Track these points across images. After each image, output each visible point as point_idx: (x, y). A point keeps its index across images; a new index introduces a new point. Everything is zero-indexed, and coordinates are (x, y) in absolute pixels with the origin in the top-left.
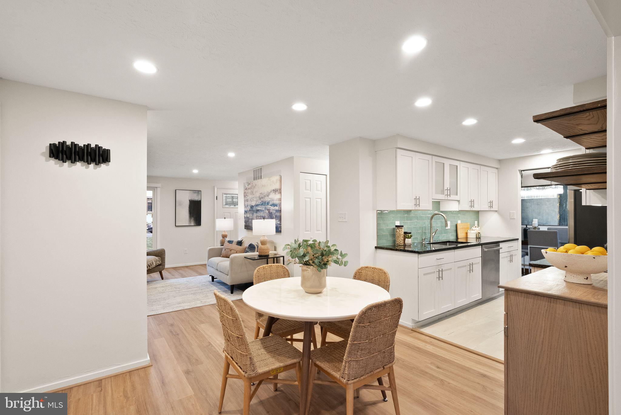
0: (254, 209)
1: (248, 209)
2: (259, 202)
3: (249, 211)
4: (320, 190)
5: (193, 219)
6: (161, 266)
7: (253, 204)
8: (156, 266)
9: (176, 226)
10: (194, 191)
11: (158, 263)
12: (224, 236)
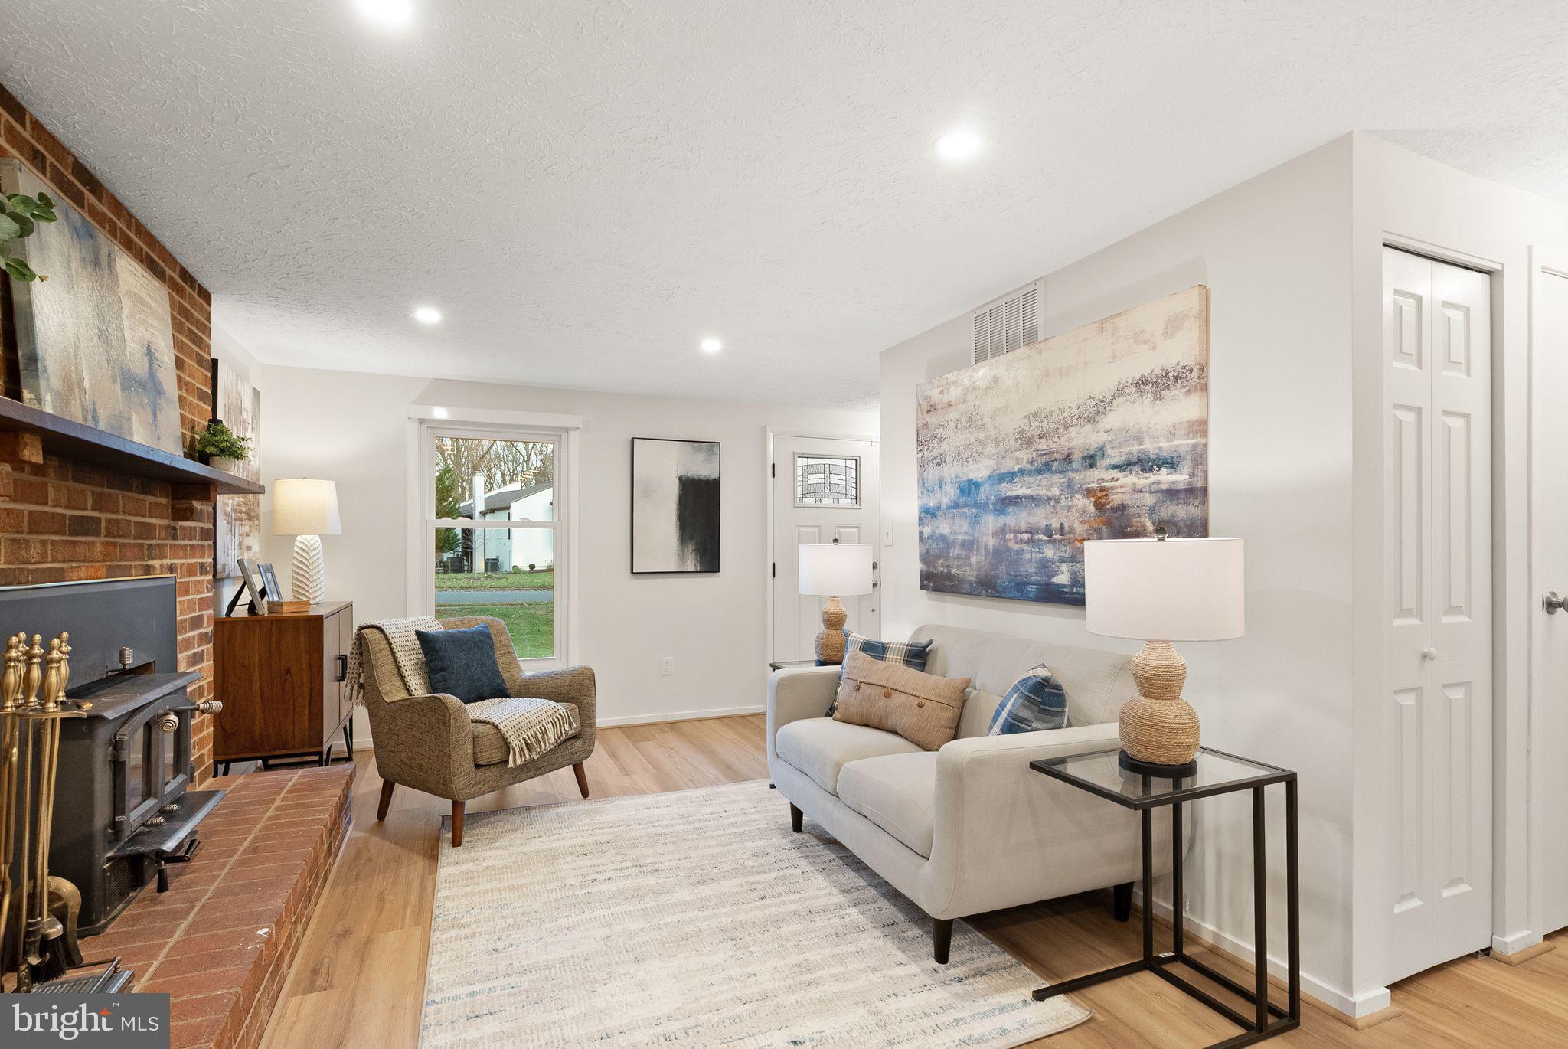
0: (985, 494)
1: (945, 501)
2: (1024, 457)
3: (948, 508)
4: (1462, 359)
5: (691, 547)
6: (578, 744)
7: (979, 471)
8: (561, 744)
9: (632, 573)
10: (697, 444)
11: (566, 732)
12: (834, 622)
